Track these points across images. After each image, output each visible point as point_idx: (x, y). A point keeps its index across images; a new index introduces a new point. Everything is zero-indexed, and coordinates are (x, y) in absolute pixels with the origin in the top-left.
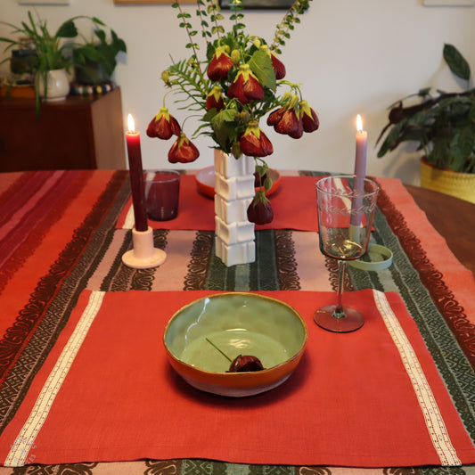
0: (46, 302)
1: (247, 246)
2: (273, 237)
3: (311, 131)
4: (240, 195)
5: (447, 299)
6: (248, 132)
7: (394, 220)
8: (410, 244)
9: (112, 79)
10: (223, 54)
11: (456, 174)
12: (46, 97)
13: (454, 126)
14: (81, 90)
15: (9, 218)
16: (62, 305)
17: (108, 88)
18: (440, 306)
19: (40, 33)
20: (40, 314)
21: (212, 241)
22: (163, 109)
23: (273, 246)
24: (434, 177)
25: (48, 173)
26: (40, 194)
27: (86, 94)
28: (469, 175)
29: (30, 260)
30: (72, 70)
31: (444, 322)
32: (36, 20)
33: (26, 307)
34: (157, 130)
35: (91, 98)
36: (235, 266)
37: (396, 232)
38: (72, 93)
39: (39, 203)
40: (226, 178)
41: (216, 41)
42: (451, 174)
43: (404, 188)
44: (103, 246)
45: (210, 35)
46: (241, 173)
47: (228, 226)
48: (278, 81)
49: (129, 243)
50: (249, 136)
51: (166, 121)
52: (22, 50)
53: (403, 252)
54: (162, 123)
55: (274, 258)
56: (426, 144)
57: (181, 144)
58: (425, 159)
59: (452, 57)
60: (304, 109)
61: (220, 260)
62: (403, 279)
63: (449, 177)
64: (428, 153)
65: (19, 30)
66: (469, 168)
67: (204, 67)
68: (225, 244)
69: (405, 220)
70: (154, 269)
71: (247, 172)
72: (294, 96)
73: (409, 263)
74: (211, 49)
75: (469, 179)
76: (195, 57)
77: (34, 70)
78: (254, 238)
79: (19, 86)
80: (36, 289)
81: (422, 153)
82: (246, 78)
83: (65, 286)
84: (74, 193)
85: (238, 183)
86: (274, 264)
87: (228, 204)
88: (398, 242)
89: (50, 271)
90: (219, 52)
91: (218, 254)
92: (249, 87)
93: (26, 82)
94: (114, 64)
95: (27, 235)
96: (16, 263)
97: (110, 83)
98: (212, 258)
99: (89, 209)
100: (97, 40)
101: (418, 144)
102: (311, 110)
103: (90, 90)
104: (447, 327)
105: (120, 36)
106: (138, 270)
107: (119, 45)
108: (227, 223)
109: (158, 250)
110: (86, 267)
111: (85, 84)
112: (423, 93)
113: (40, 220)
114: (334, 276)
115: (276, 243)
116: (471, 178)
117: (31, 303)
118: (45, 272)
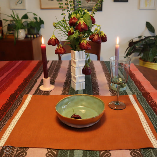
0: (12, 102)
1: (82, 83)
2: (91, 81)
3: (104, 42)
4: (80, 66)
5: (152, 101)
6: (82, 42)
7: (132, 76)
8: (138, 83)
9: (39, 33)
10: (74, 17)
11: (151, 63)
12: (18, 38)
13: (150, 47)
14: (29, 36)
15: (3, 75)
16: (18, 103)
17: (38, 36)
18: (150, 104)
19: (16, 17)
20: (10, 106)
21: (70, 82)
22: (53, 35)
23: (91, 84)
24: (144, 64)
25: (17, 61)
26: (14, 68)
27: (31, 38)
28: (155, 63)
29: (8, 88)
30: (26, 30)
31: (152, 109)
32: (15, 14)
33: (5, 103)
34: (51, 42)
35: (32, 39)
36: (78, 90)
37: (133, 80)
38: (26, 37)
39: (13, 70)
40: (75, 60)
41: (72, 13)
42: (149, 63)
43: (134, 66)
44: (33, 84)
45: (70, 11)
46: (80, 58)
47: (76, 77)
48: (93, 25)
49: (42, 83)
50: (83, 43)
51: (54, 39)
52: (11, 24)
53: (136, 86)
54: (53, 40)
55: (92, 88)
56: (141, 53)
57: (59, 48)
58: (140, 59)
59: (149, 26)
60: (102, 34)
61: (73, 88)
62: (136, 95)
63: (148, 64)
64: (142, 56)
65: (9, 16)
66: (155, 61)
67: (68, 22)
68: (75, 83)
69: (136, 76)
70: (50, 91)
71: (82, 58)
72: (98, 29)
73: (138, 89)
74: (70, 15)
75: (155, 65)
76: (64, 18)
77: (14, 29)
78: (85, 81)
79: (9, 35)
80: (9, 98)
81: (140, 57)
82: (82, 23)
83: (19, 97)
84: (25, 67)
85: (79, 61)
86: (92, 90)
87: (76, 69)
88: (134, 83)
89: (15, 92)
90: (73, 16)
91: (72, 87)
92: (83, 26)
93: (12, 33)
94: (40, 28)
95: (8, 80)
96: (3, 89)
97: (38, 34)
98: (70, 88)
99: (30, 72)
100: (35, 20)
101: (138, 54)
102: (104, 34)
103: (32, 36)
104: (153, 111)
105: (42, 19)
106: (45, 92)
107: (42, 22)
108: (75, 76)
109: (52, 85)
110: (27, 91)
111: (31, 34)
112: (140, 37)
113: (13, 75)
114: (112, 94)
115: (92, 83)
116: (156, 64)
117: (7, 102)
118: (13, 92)
